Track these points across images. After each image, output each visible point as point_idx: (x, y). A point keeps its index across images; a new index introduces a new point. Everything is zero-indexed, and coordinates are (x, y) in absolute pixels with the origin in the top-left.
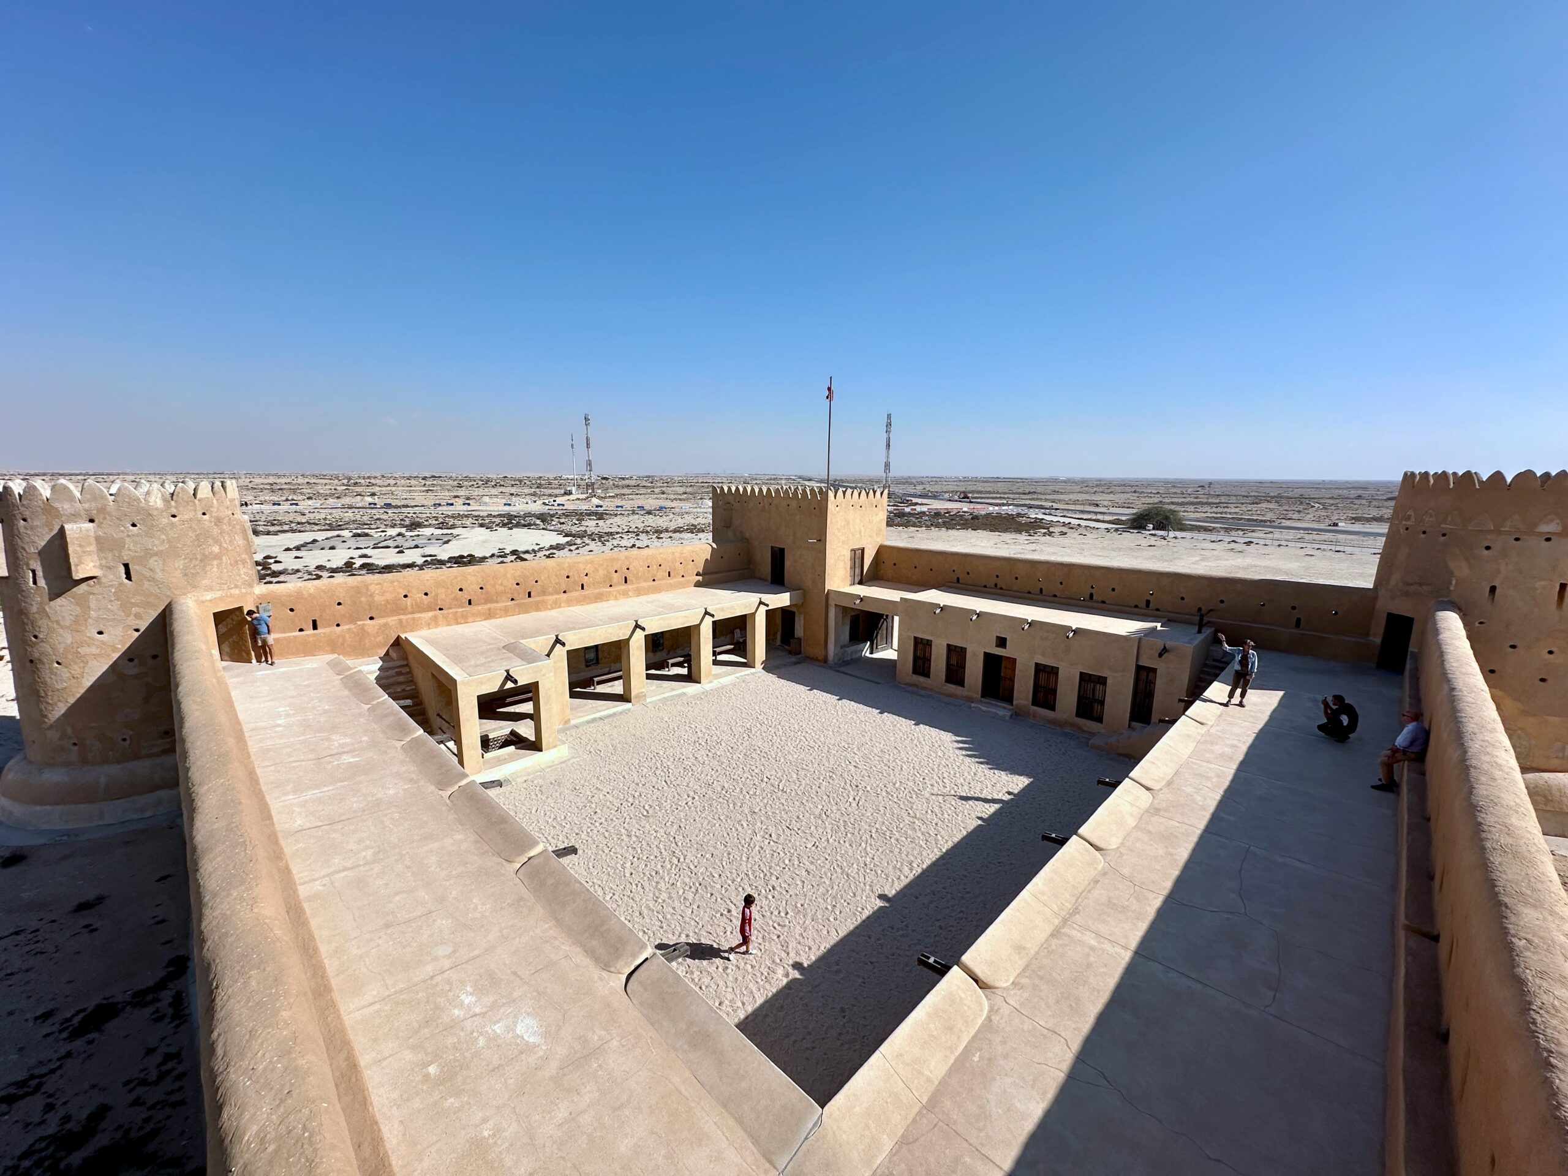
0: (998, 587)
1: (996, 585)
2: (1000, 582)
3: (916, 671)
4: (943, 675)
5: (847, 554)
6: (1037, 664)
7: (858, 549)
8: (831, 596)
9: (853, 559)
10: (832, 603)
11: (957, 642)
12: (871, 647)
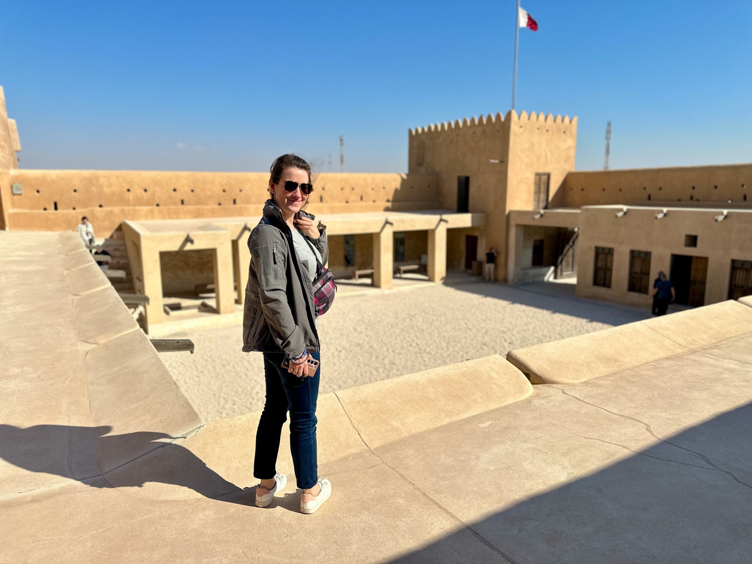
0: (695, 198)
1: (692, 198)
2: (696, 194)
3: (596, 283)
4: (625, 284)
5: (531, 178)
6: (733, 261)
7: (544, 174)
8: (512, 217)
9: (538, 184)
10: (513, 223)
11: (642, 247)
12: (555, 272)
